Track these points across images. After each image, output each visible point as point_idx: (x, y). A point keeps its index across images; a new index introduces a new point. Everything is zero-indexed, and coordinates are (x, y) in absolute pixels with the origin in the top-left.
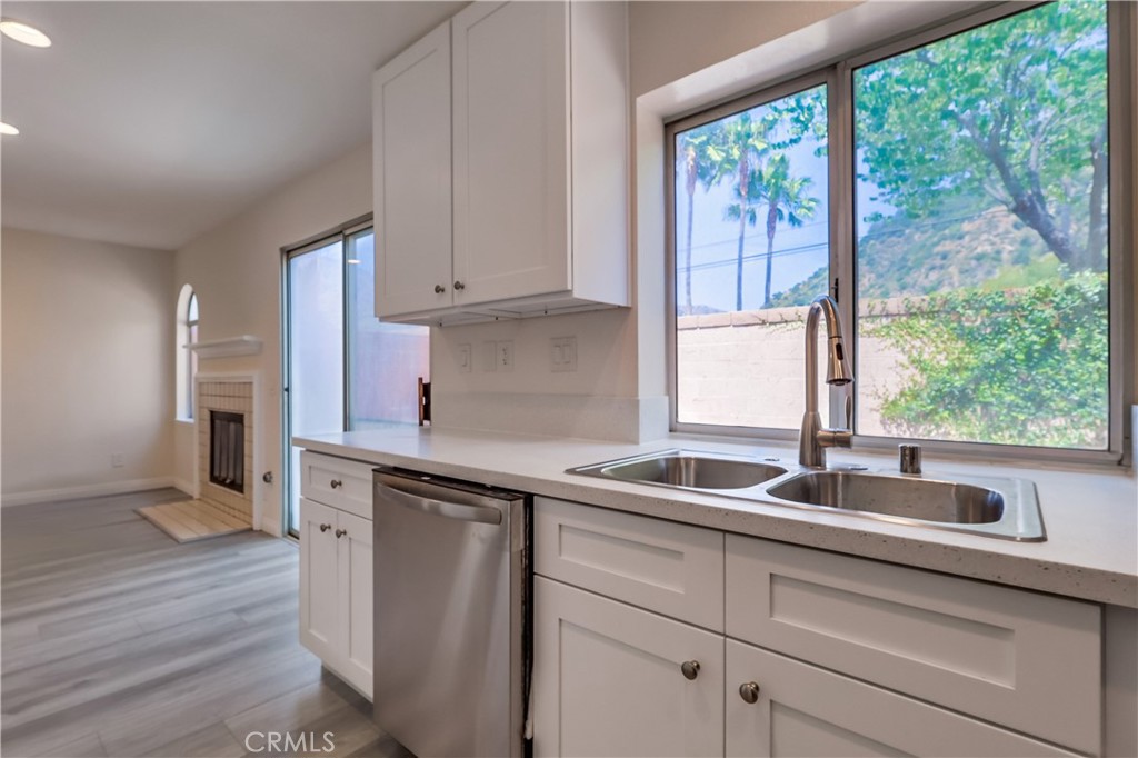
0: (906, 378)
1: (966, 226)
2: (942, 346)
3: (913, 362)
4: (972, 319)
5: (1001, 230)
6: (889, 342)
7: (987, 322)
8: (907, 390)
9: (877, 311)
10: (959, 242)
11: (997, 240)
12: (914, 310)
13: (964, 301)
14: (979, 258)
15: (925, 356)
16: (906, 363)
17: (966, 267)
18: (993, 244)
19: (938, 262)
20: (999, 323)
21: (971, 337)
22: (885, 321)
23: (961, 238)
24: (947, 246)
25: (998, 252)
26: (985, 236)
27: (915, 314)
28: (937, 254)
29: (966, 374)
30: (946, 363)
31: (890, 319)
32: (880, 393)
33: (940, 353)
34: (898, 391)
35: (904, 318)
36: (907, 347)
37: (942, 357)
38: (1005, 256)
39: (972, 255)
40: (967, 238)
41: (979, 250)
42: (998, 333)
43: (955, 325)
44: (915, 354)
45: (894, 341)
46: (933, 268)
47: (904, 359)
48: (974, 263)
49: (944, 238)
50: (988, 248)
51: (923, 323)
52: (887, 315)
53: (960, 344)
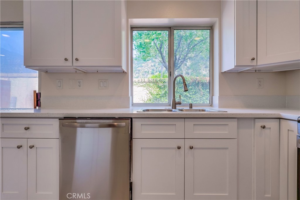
0: (148, 96)
1: (143, 65)
2: (155, 89)
3: (150, 93)
4: (161, 84)
5: (149, 67)
6: (145, 88)
7: (163, 85)
8: (148, 99)
9: (143, 81)
10: (141, 68)
11: (148, 68)
12: (150, 81)
13: (159, 80)
14: (145, 72)
15: (152, 92)
16: (148, 93)
17: (143, 74)
18: (148, 69)
19: (138, 72)
20: (164, 85)
21: (160, 88)
22: (144, 83)
23: (142, 67)
24: (140, 68)
25: (149, 71)
26: (146, 67)
27: (150, 82)
28: (138, 70)
29: (159, 96)
30: (156, 93)
31: (145, 83)
32: (143, 100)
33: (155, 91)
34: (147, 99)
35: (148, 83)
36: (149, 89)
37: (155, 92)
38: (150, 72)
39: (144, 71)
40: (143, 67)
41: (145, 70)
42: (164, 87)
43: (157, 85)
44: (150, 91)
45: (146, 88)
46: (137, 73)
47: (148, 92)
48: (144, 73)
49: (139, 66)
50: (146, 70)
51: (152, 84)
52: (145, 82)
53: (158, 89)
